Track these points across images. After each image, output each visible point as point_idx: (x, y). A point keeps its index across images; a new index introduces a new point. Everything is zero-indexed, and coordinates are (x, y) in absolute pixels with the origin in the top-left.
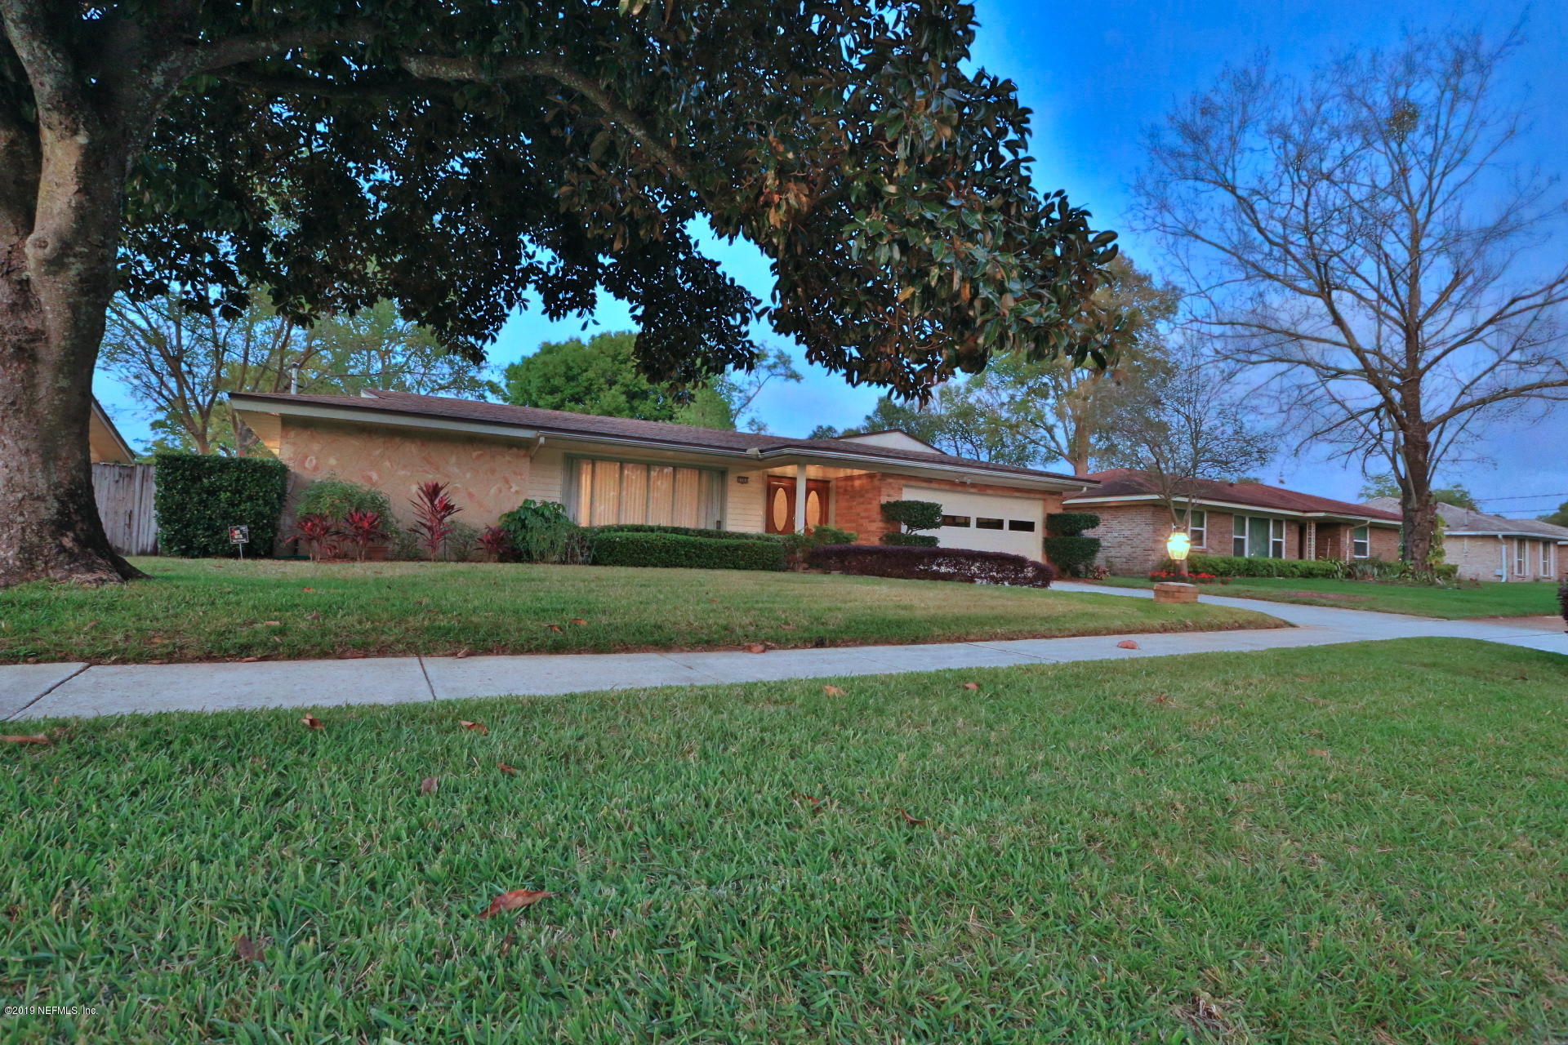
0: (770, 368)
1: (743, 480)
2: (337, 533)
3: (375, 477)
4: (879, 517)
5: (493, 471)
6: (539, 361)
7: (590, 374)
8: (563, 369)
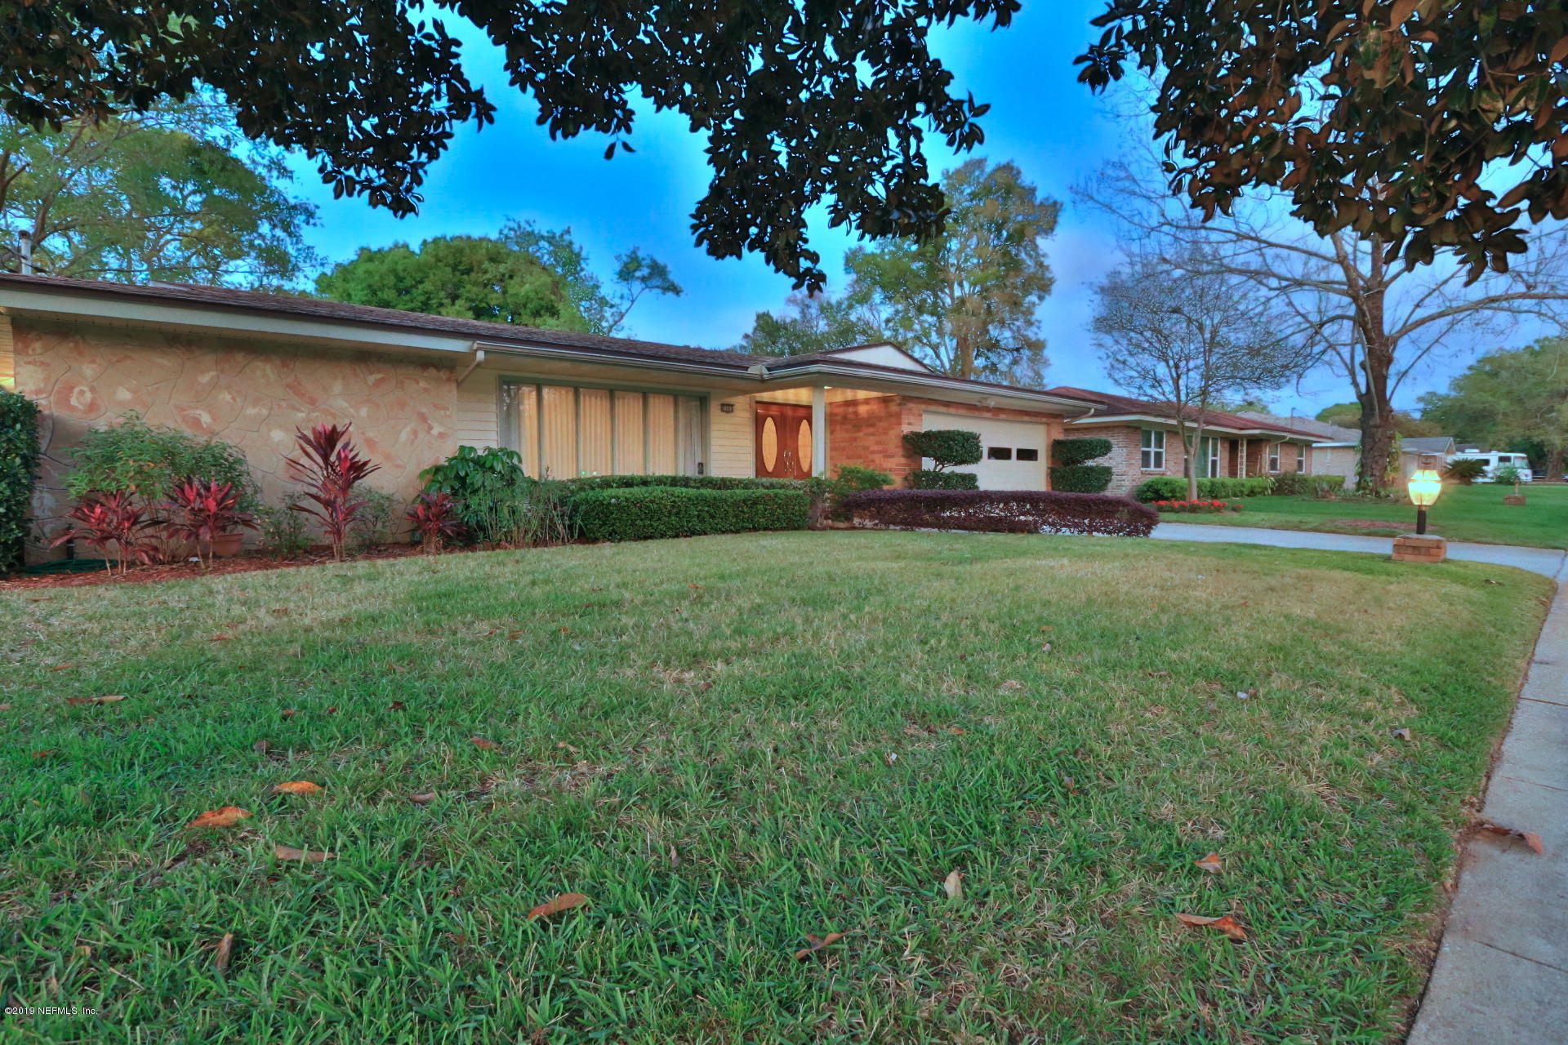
0: (643, 279)
1: (727, 408)
2: (155, 522)
3: (206, 419)
4: (900, 451)
5: (402, 405)
6: (360, 271)
7: (428, 286)
8: (391, 280)
